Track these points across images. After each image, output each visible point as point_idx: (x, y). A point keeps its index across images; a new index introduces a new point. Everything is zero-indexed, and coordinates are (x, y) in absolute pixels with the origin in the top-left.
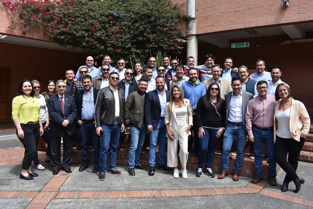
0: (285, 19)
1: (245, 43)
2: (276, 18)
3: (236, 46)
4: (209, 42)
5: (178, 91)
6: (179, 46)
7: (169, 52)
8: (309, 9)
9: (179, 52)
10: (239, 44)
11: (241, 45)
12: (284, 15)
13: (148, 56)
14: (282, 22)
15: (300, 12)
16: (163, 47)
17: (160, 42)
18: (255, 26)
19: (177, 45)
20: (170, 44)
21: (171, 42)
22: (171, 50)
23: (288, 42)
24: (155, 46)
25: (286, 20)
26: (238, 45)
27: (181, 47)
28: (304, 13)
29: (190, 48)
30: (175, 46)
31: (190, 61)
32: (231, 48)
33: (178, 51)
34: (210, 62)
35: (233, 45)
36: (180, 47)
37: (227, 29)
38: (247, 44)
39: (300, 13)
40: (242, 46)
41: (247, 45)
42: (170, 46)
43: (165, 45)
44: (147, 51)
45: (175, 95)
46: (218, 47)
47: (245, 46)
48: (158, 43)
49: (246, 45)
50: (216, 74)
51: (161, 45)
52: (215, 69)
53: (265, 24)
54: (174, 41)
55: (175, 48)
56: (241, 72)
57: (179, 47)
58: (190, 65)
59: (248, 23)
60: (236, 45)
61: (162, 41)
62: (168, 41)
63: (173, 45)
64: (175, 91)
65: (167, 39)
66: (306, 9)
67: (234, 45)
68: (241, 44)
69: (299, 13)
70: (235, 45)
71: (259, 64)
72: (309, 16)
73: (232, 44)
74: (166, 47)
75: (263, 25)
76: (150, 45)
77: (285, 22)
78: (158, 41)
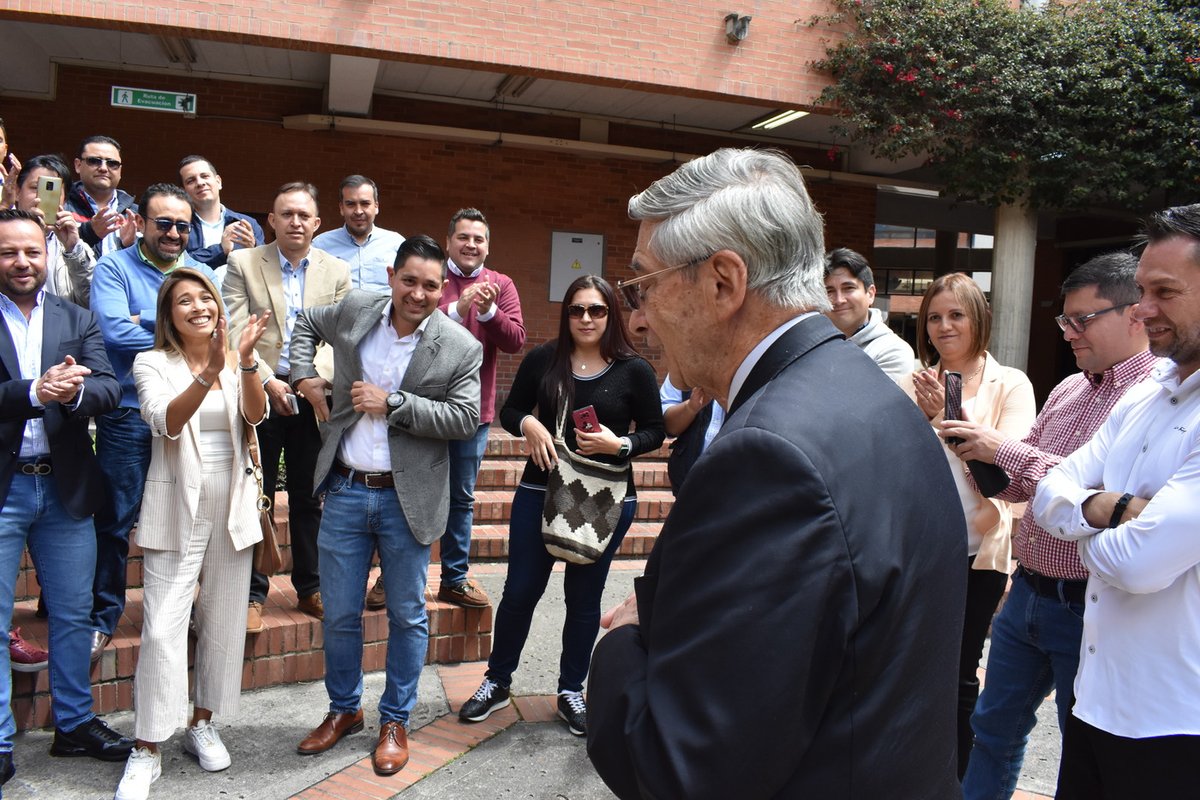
0: (366, 32)
1: (180, 97)
2: (334, 20)
3: (134, 102)
5: (204, 299)
8: (451, 18)
10: (149, 94)
11: (158, 100)
12: (362, 17)
14: (355, 42)
15: (421, 19)
18: (248, 32)
23: (315, 120)
25: (370, 36)
26: (145, 96)
28: (435, 26)
32: (113, 104)
35: (121, 93)
37: (115, 17)
38: (190, 99)
39: (422, 24)
40: (166, 104)
41: (189, 104)
45: (190, 321)
47: (179, 109)
49: (184, 104)
53: (288, 35)
59: (214, 12)
60: (136, 96)
64: (189, 298)
66: (440, 13)
67: (125, 96)
68: (160, 98)
69: (417, 24)
70: (130, 95)
71: (355, 197)
72: (450, 44)
73: (116, 91)
75: (279, 34)
77: (365, 44)
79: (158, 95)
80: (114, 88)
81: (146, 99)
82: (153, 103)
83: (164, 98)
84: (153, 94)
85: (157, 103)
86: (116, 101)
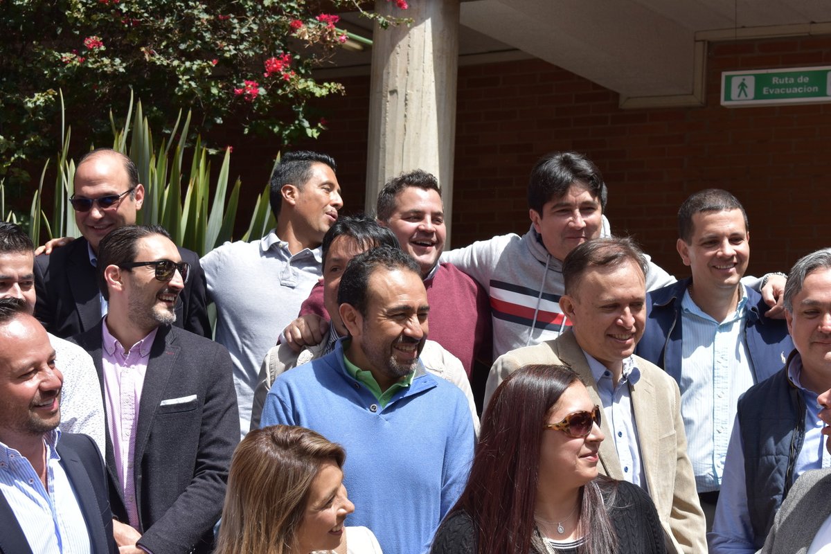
3: (758, 95)
4: (548, 58)
6: (305, 77)
7: (219, 121)
9: (306, 124)
10: (781, 76)
11: (797, 85)
13: (42, 142)
16: (170, 76)
17: (147, 35)
19: (295, 66)
20: (230, 51)
21: (242, 38)
22: (243, 106)
24: (106, 61)
26: (775, 80)
27: (319, 83)
29: (394, 92)
30: (275, 74)
31: (418, 216)
32: (723, 103)
33: (295, 116)
34: (581, 221)
35: (736, 82)
36: (311, 84)
40: (810, 89)
42: (229, 69)
43: (191, 58)
44: (39, 99)
46: (617, 95)
48: (137, 41)
50: (624, 329)
51: (160, 60)
52: (620, 284)
54: (265, 31)
55: (271, 93)
56: (814, 303)
57: (302, 84)
58: (414, 243)
60: (761, 82)
61: (168, 30)
62: (215, 26)
63: (255, 69)
65: (206, 11)
67: (743, 86)
68: (800, 80)
70: (750, 82)
73: (729, 79)
74: (199, 76)
76: (67, 56)
78: (136, 24)
79: (797, 75)
80: (724, 74)
81: (780, 86)
82: (789, 91)
83: (807, 80)
84: (789, 75)
85: (796, 90)
86: (728, 98)
